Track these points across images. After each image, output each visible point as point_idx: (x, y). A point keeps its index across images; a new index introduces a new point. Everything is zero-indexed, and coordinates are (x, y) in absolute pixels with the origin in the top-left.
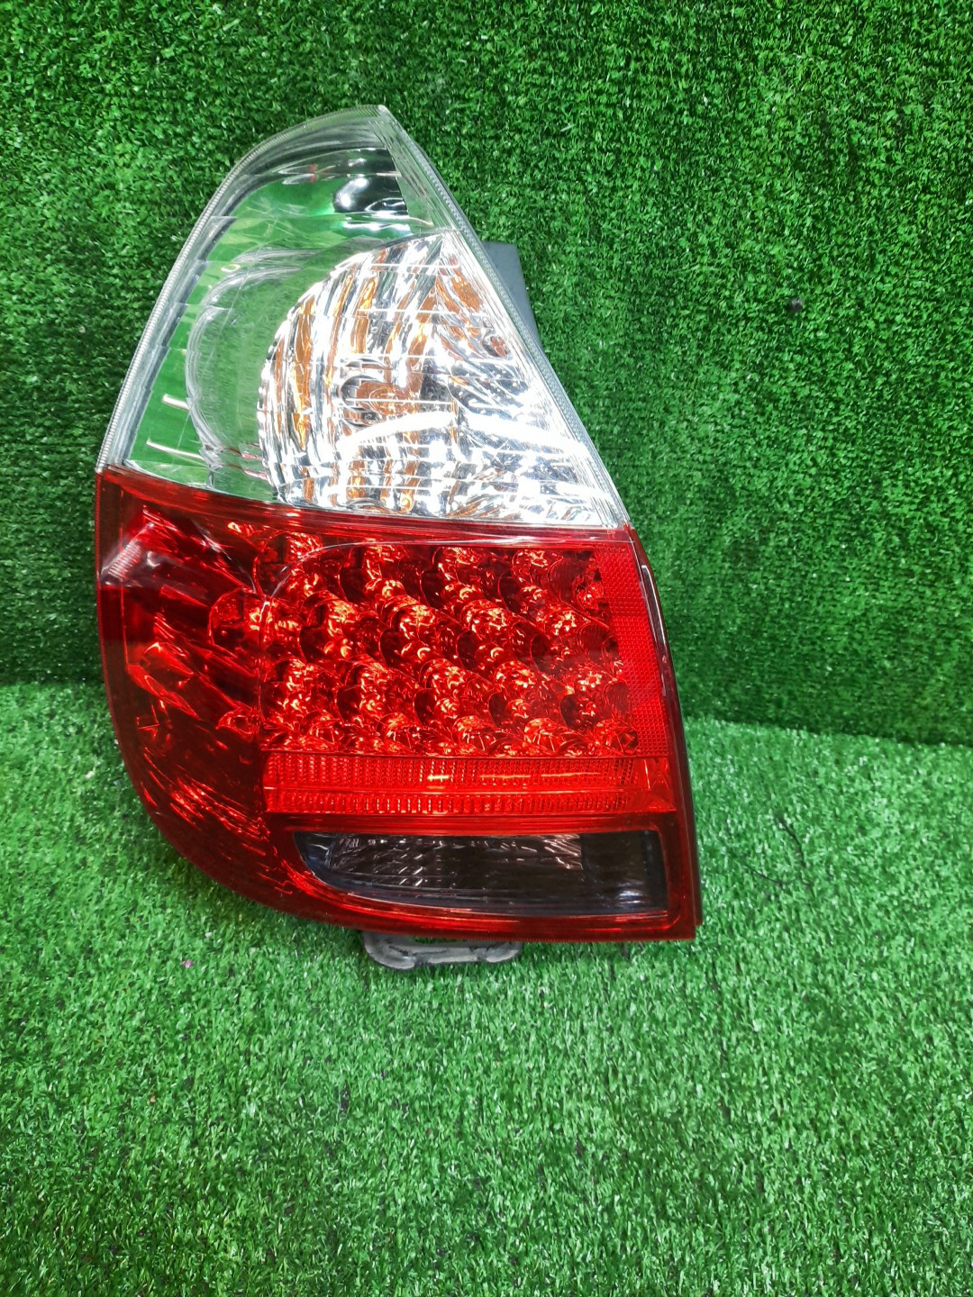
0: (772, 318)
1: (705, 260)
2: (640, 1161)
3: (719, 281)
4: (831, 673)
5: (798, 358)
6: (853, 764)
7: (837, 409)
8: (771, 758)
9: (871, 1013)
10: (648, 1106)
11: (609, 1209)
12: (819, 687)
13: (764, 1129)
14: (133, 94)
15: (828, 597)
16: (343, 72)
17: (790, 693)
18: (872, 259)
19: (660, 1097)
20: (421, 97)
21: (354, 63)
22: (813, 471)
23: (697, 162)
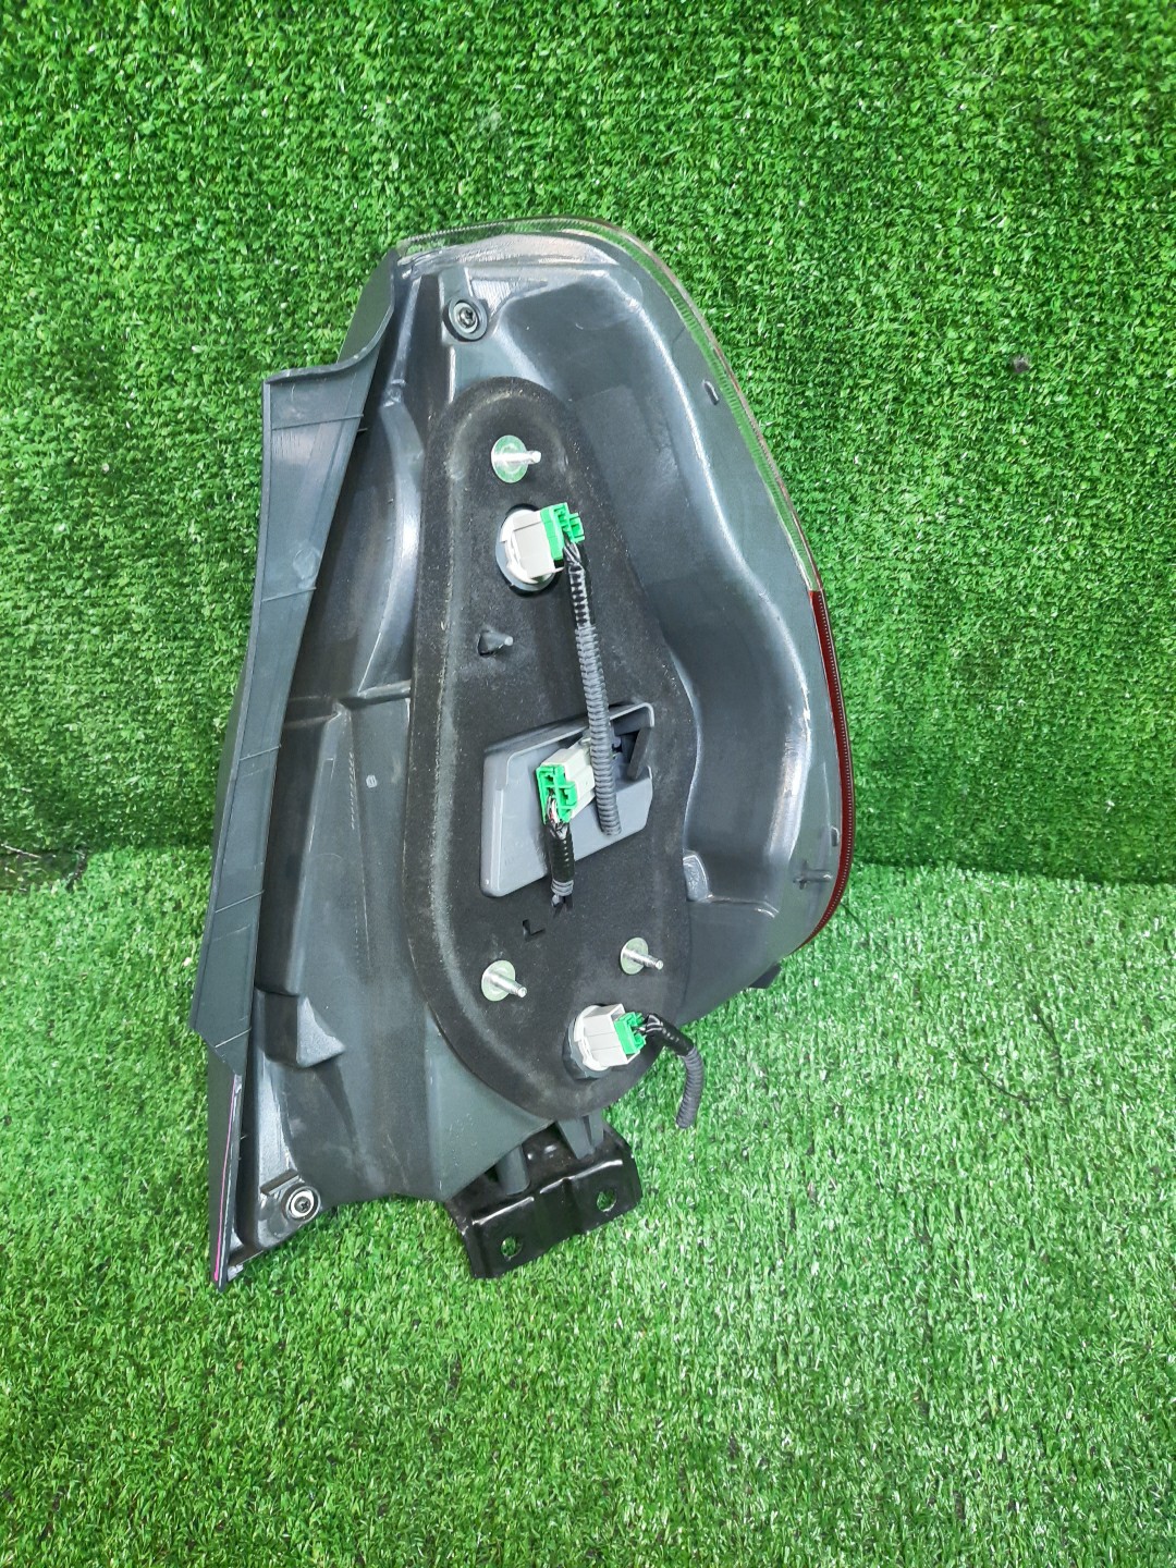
0: (987, 383)
1: (886, 314)
2: (806, 1469)
3: (909, 340)
4: (1113, 809)
5: (1030, 429)
6: (1143, 929)
7: (1094, 489)
8: (1030, 921)
9: (1133, 1280)
10: (823, 1398)
11: (763, 1528)
12: (1099, 825)
13: (971, 1434)
14: (115, 183)
15: (1102, 717)
16: (368, 121)
17: (1060, 833)
18: (1125, 299)
19: (841, 1387)
20: (473, 139)
21: (380, 108)
22: (1067, 566)
23: (859, 190)
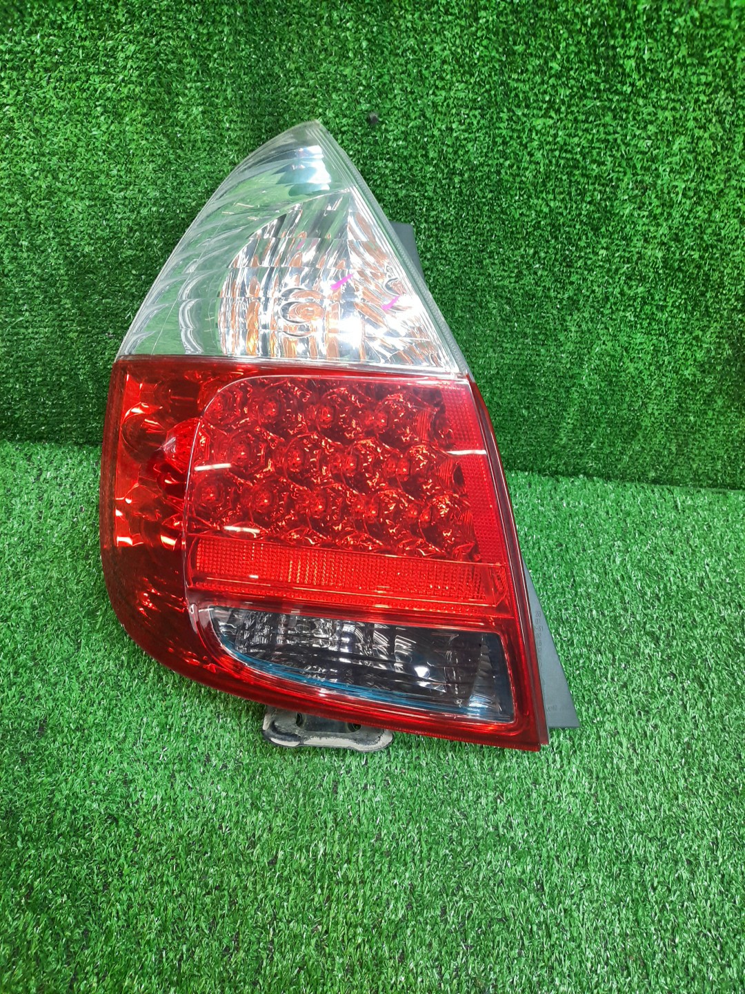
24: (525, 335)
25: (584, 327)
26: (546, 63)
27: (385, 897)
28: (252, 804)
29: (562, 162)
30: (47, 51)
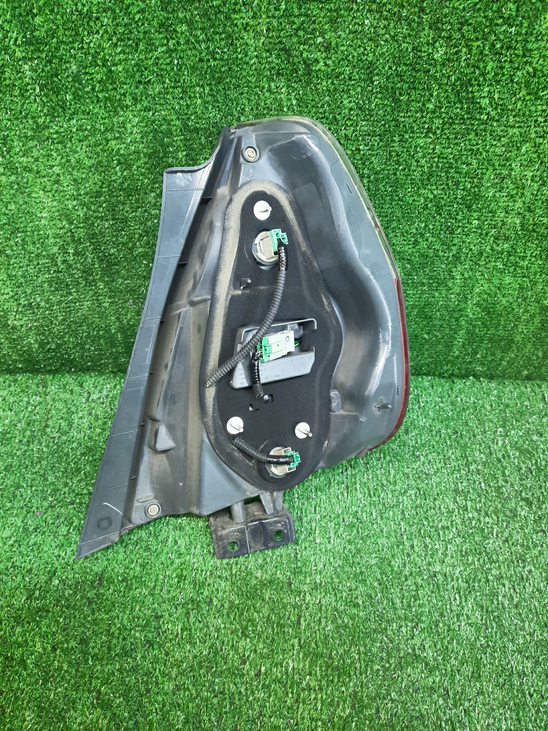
24: (423, 284)
25: (466, 275)
26: (424, 105)
27: (336, 699)
28: (242, 633)
29: (440, 165)
30: (80, 129)
